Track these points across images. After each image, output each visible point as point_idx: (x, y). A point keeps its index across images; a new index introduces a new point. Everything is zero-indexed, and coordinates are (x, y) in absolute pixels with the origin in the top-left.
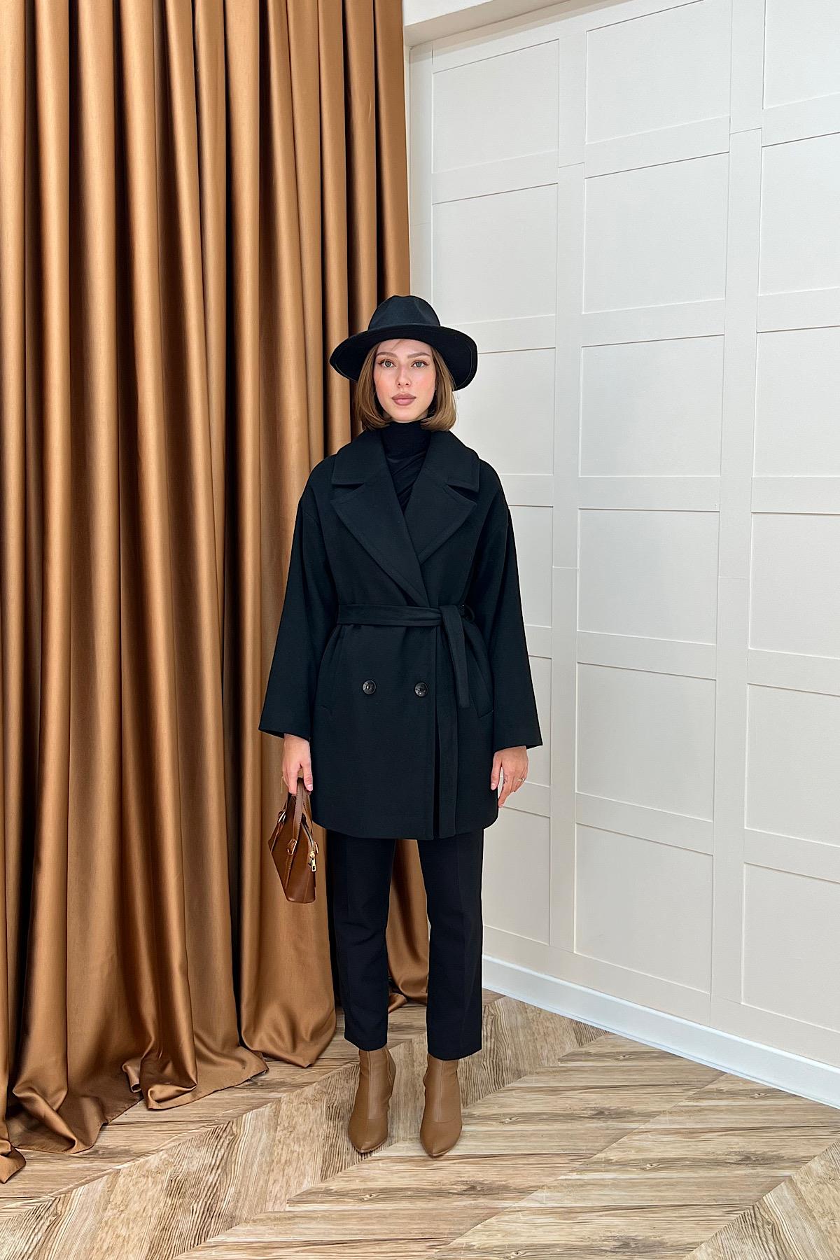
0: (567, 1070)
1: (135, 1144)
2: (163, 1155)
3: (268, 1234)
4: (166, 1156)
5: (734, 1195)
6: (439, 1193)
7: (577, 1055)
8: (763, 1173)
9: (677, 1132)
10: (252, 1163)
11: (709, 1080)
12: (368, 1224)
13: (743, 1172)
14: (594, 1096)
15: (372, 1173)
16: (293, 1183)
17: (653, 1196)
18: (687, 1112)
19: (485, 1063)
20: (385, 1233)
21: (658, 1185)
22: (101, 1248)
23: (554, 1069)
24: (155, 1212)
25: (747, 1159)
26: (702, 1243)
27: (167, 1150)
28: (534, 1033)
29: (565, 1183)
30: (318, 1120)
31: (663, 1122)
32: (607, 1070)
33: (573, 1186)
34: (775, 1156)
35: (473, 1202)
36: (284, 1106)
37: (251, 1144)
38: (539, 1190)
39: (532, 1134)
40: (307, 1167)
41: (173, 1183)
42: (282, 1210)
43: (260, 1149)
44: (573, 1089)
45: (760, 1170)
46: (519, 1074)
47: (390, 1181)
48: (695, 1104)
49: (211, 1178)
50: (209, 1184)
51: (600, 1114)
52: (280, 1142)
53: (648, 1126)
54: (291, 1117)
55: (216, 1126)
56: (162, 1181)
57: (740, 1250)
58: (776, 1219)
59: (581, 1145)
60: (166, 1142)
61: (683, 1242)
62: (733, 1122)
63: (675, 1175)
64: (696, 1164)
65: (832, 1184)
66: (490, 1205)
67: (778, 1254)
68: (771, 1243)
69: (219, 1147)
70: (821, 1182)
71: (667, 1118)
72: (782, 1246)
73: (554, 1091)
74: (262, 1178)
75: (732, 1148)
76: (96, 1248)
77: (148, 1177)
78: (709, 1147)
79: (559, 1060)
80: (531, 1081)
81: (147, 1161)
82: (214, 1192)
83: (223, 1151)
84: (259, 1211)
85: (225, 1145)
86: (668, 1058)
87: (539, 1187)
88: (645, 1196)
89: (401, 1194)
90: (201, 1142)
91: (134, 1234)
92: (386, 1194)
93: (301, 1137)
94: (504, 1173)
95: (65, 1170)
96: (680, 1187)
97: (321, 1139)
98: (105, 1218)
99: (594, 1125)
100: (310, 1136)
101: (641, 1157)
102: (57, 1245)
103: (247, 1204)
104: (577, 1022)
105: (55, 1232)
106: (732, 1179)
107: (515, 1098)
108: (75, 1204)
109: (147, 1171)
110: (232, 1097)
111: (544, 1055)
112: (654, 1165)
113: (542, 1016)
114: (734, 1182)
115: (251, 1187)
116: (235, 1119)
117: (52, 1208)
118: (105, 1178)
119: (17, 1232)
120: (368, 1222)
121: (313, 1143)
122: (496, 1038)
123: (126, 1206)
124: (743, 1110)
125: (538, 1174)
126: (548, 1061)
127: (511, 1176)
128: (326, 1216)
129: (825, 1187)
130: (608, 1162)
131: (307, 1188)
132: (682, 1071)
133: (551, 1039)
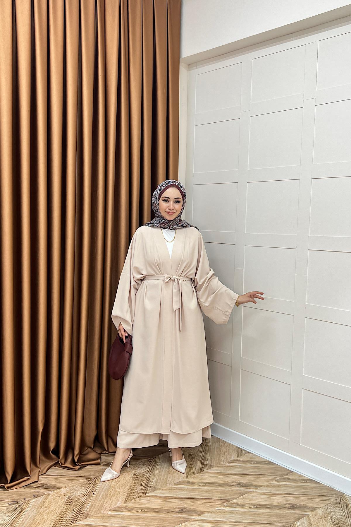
0: (230, 467)
1: (58, 484)
2: (67, 489)
3: (99, 522)
5: (283, 520)
6: (168, 511)
7: (236, 461)
8: (297, 513)
9: (267, 494)
10: (100, 494)
11: (286, 474)
13: (290, 512)
14: (238, 477)
15: (145, 502)
16: (113, 504)
17: (251, 519)
18: (273, 486)
19: (198, 462)
21: (254, 514)
22: (36, 523)
23: (225, 466)
24: (59, 510)
25: (292, 507)
27: (69, 487)
28: (220, 451)
29: (218, 511)
30: (129, 479)
31: (263, 490)
32: (246, 468)
33: (221, 512)
34: (305, 506)
35: (180, 516)
37: (101, 487)
39: (210, 491)
40: (120, 497)
41: (68, 500)
42: (107, 513)
43: (104, 489)
44: (231, 474)
45: (297, 511)
46: (211, 467)
47: (150, 505)
48: (278, 483)
49: (83, 499)
50: (82, 501)
51: (239, 485)
52: (112, 487)
53: (257, 491)
55: (89, 479)
56: (65, 498)
59: (228, 496)
60: (70, 484)
62: (290, 492)
63: (262, 511)
64: (272, 507)
65: (325, 519)
66: (187, 517)
69: (89, 487)
70: (321, 517)
71: (265, 488)
73: (223, 474)
74: (102, 500)
75: (288, 502)
76: (34, 522)
77: (60, 497)
78: (279, 501)
79: (228, 462)
80: (214, 470)
81: (61, 491)
82: (83, 504)
83: (90, 489)
84: (98, 513)
85: (92, 486)
86: (272, 464)
87: (207, 512)
88: (248, 518)
89: (153, 510)
90: (83, 485)
91: (50, 518)
92: (148, 510)
93: (121, 486)
94: (195, 505)
95: (30, 492)
96: (263, 516)
97: (128, 487)
98: (40, 512)
99: (235, 489)
100: (124, 485)
101: (250, 503)
102: (20, 521)
103: (94, 510)
104: (239, 448)
105: (20, 516)
106: (284, 514)
107: (208, 476)
108: (30, 506)
109: (60, 494)
110: (98, 468)
111: (223, 460)
112: (255, 506)
113: (225, 444)
114: (285, 515)
115: (97, 504)
116: (97, 477)
117: (21, 506)
118: (44, 496)
119: (6, 514)
120: (138, 520)
121: (124, 488)
122: (205, 452)
123: (49, 507)
124: (296, 487)
125: (208, 506)
126: (223, 462)
127: (198, 507)
128: (123, 517)
129: (321, 520)
130: (237, 504)
131: (118, 506)
132: (276, 470)
133: (226, 454)
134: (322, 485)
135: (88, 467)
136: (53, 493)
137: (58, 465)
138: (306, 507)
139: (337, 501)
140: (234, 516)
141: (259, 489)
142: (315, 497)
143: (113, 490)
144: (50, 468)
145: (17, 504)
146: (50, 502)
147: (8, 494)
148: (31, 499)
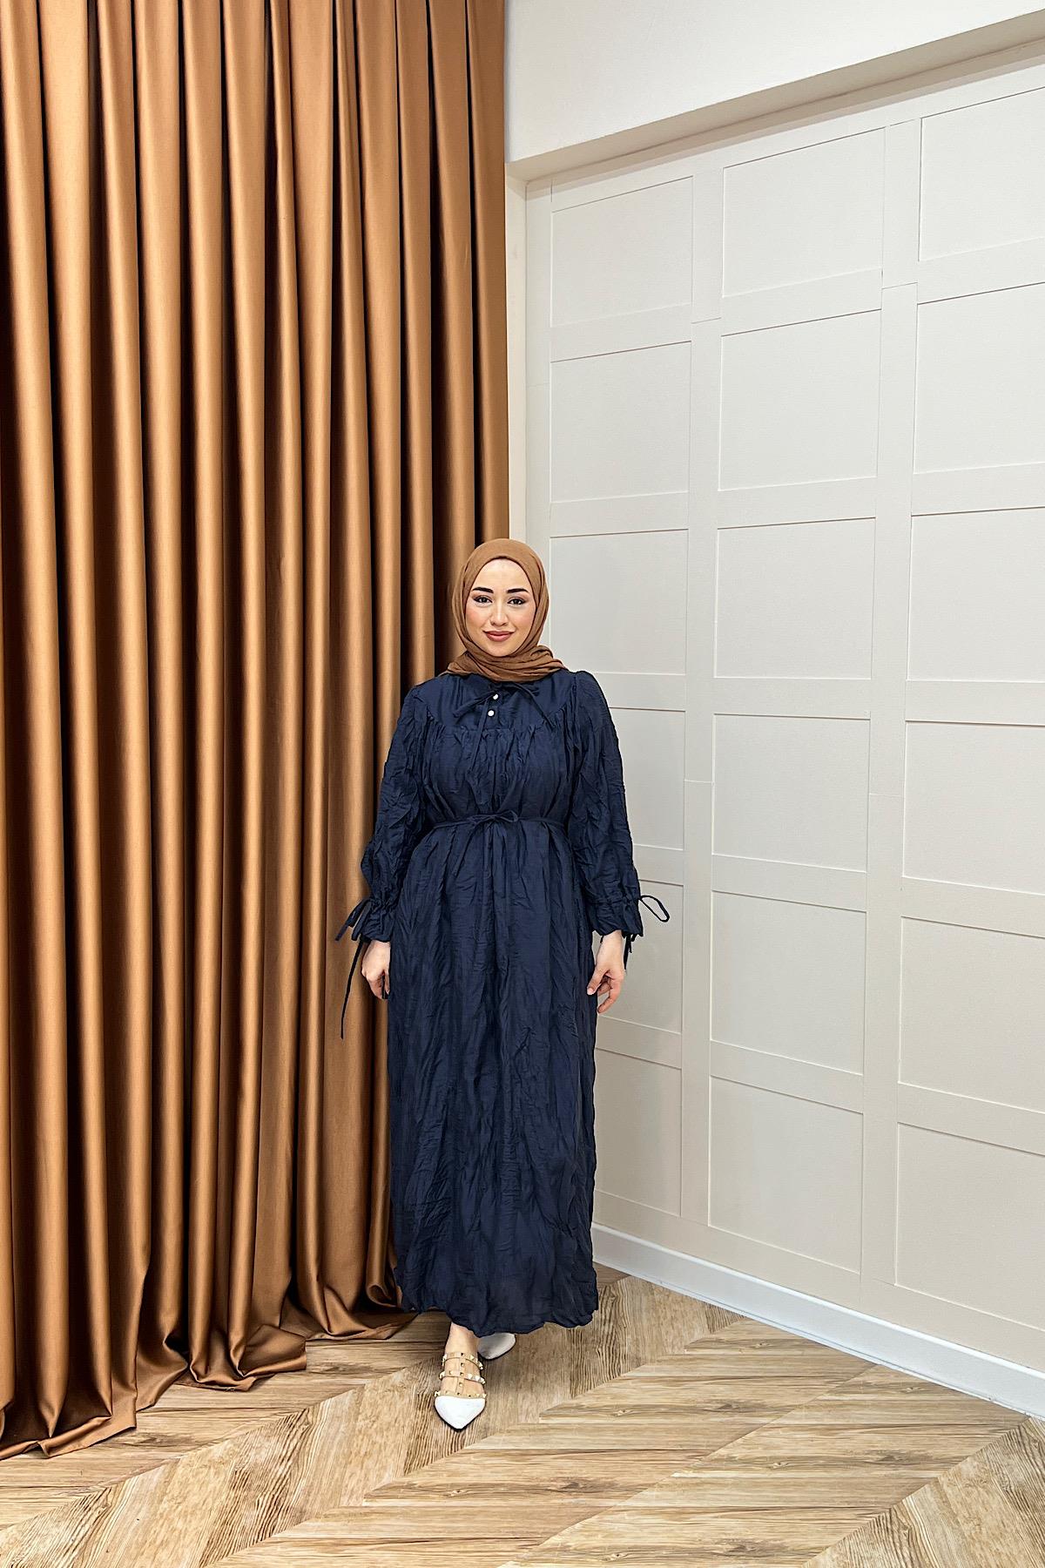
0: (693, 1359)
1: (198, 1431)
2: (228, 1444)
3: (340, 1530)
4: (230, 1445)
5: (870, 1497)
6: (536, 1490)
7: (707, 1341)
8: (905, 1474)
9: (811, 1428)
10: (328, 1453)
11: (856, 1372)
12: (453, 1522)
13: (884, 1473)
14: (721, 1388)
15: (463, 1467)
16: (372, 1477)
17: (776, 1497)
18: (827, 1406)
19: (600, 1350)
20: (472, 1532)
21: (784, 1485)
22: (155, 1542)
23: (679, 1357)
24: (216, 1505)
25: (889, 1459)
26: (827, 1547)
27: (234, 1439)
28: (659, 1317)
29: (678, 1481)
30: (405, 1409)
31: (798, 1417)
32: (739, 1359)
33: (687, 1485)
34: (922, 1455)
35: (573, 1501)
36: (367, 1394)
37: (328, 1434)
38: (650, 1488)
39: (647, 1428)
40: (390, 1460)
41: (237, 1476)
42: (358, 1505)
43: (337, 1439)
44: (698, 1379)
45: (902, 1471)
46: (638, 1362)
47: (481, 1476)
48: (837, 1398)
49: (281, 1470)
50: (278, 1476)
51: (727, 1407)
52: (360, 1431)
53: (781, 1421)
54: (374, 1405)
55: (289, 1415)
56: (226, 1472)
57: (869, 1556)
58: (914, 1523)
59: (701, 1439)
60: (233, 1431)
61: (806, 1546)
62: (877, 1419)
63: (805, 1474)
64: (830, 1463)
65: (984, 1487)
66: (592, 1504)
67: (911, 1559)
68: (905, 1549)
69: (291, 1437)
70: (972, 1483)
71: (802, 1413)
72: (918, 1552)
73: (677, 1381)
74: (338, 1469)
75: (873, 1446)
76: (148, 1541)
77: (210, 1467)
78: (847, 1445)
79: (686, 1347)
80: (648, 1370)
81: (210, 1451)
82: (282, 1485)
83: (295, 1441)
84: (332, 1505)
85: (299, 1434)
86: (812, 1347)
87: (650, 1485)
88: (767, 1497)
89: (492, 1490)
90: (272, 1431)
91: (192, 1528)
92: (477, 1490)
93: (385, 1427)
94: (611, 1469)
95: (118, 1459)
96: (809, 1488)
97: (408, 1430)
98: (161, 1511)
99: (718, 1420)
100: (394, 1426)
101: (769, 1455)
102: (105, 1538)
103: (319, 1498)
104: (711, 1306)
105: (104, 1524)
106: (870, 1480)
107: (631, 1388)
108: (127, 1494)
109: (209, 1461)
110: (308, 1382)
111: (670, 1341)
112: (783, 1464)
113: (670, 1298)
114: (872, 1484)
115: (325, 1481)
116: (311, 1408)
117: (101, 1499)
118: (162, 1468)
119: (62, 1523)
120: (453, 1519)
121: (397, 1433)
122: (616, 1322)
123: (185, 1498)
124: (892, 1406)
125: (648, 1471)
126: (673, 1348)
127: (621, 1473)
128: (407, 1513)
129: (974, 1489)
130: (730, 1459)
131: (388, 1482)
132: (826, 1361)
133: (678, 1325)
134: (965, 1397)
135: (277, 1381)
136: (188, 1456)
137: (188, 1380)
138: (926, 1459)
139: (1011, 1439)
140: (724, 1493)
141: (786, 1418)
142: (948, 1430)
143: (362, 1440)
144: (165, 1390)
145: (88, 1494)
146: (185, 1484)
147: (55, 1467)
148: (126, 1478)
